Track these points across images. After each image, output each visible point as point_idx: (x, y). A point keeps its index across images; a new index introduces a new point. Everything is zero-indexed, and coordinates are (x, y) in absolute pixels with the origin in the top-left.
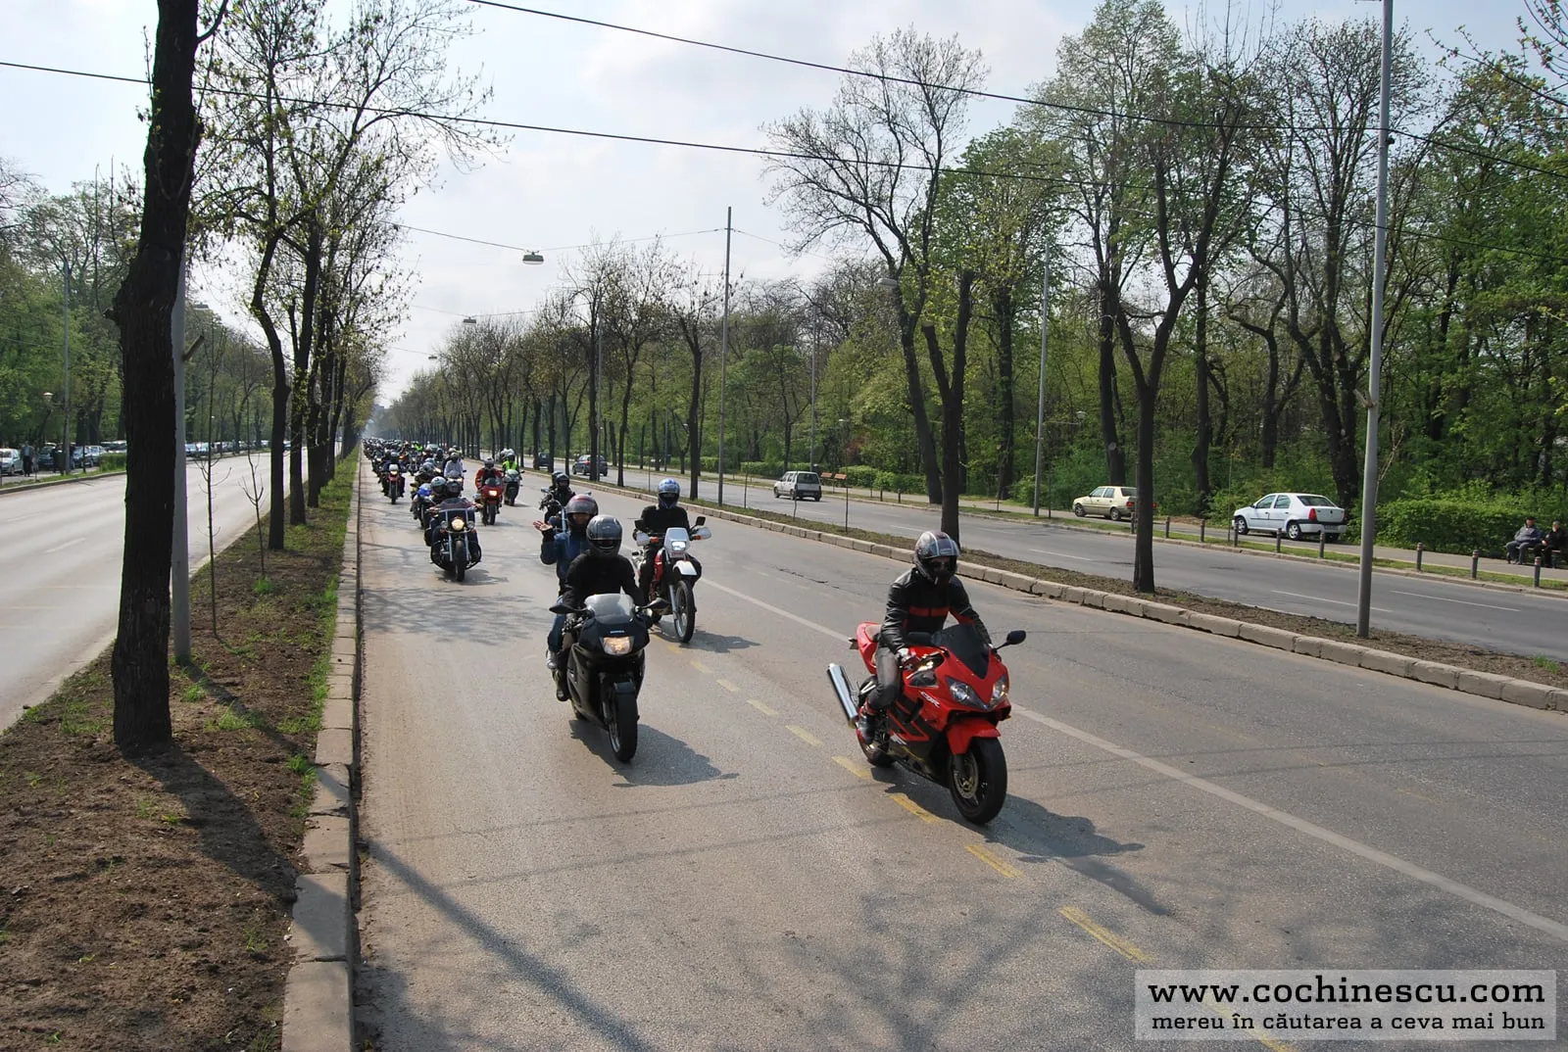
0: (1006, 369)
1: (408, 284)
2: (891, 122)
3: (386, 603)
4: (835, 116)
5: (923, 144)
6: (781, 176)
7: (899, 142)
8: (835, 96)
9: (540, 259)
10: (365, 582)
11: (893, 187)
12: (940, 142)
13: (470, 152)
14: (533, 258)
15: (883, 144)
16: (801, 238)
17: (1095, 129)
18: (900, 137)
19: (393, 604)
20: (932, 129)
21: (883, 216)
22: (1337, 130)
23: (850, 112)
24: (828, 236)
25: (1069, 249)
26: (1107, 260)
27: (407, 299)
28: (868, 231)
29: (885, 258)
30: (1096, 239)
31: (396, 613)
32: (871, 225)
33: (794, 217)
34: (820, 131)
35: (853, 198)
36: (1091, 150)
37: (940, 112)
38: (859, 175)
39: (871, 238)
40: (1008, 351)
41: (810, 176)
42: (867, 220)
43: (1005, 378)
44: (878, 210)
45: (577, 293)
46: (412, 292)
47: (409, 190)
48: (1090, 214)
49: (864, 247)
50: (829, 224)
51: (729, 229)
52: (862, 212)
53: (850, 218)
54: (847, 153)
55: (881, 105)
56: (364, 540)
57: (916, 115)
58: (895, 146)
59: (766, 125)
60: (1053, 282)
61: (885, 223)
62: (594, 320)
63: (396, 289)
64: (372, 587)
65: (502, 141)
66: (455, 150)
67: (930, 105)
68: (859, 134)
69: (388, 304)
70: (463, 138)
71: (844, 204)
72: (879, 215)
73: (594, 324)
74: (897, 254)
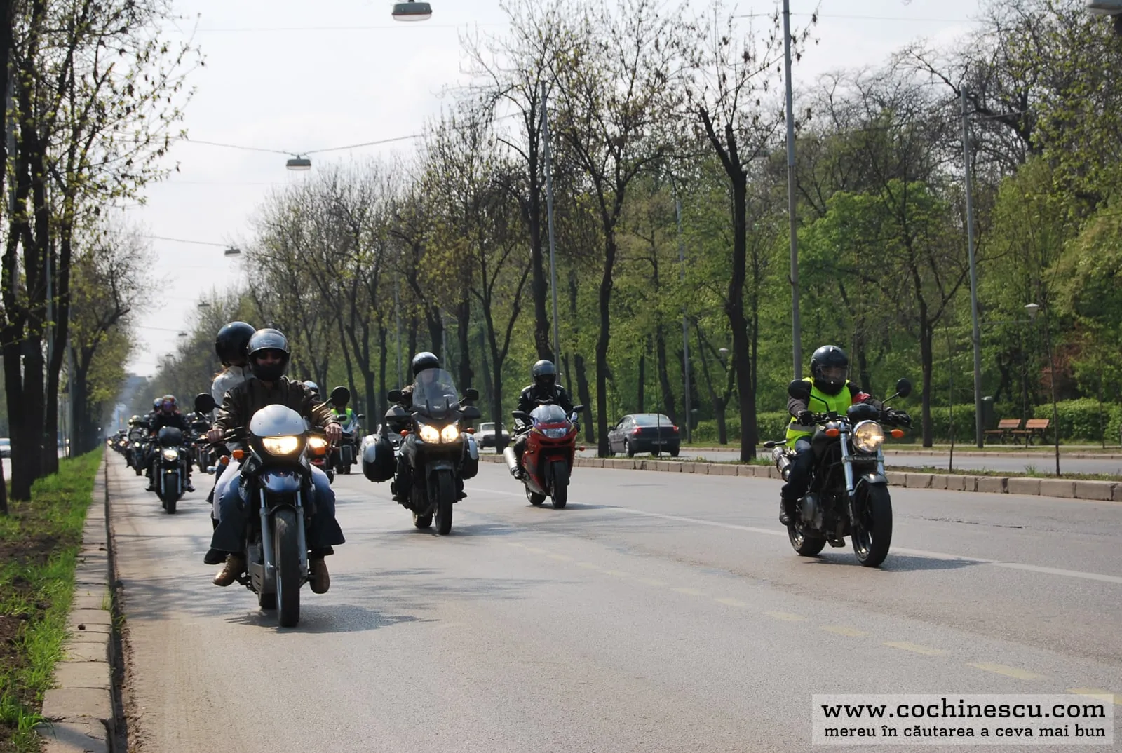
3: (166, 591)
9: (425, 10)
10: (123, 572)
19: (176, 591)
27: (179, 99)
31: (180, 599)
45: (497, 96)
56: (117, 533)
62: (533, 144)
63: (158, 80)
64: (135, 578)
69: (146, 108)
73: (534, 154)
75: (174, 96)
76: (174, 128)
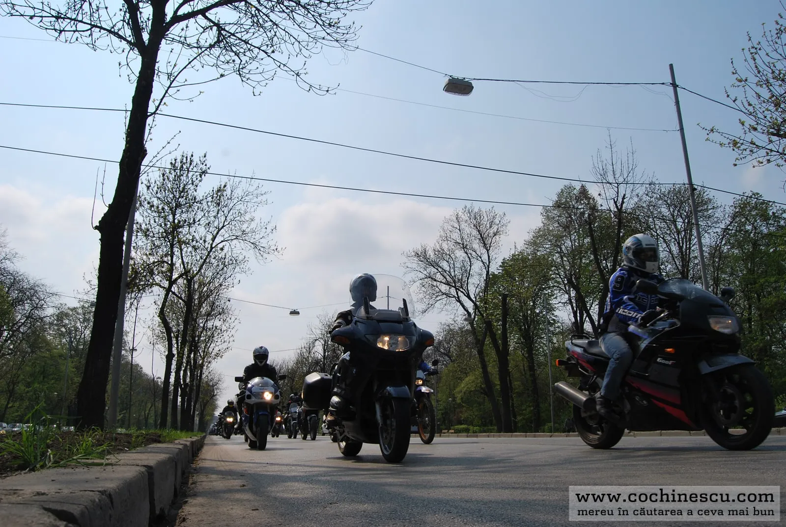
0: (532, 368)
1: (234, 324)
2: (464, 247)
4: (438, 247)
5: (481, 258)
6: (412, 275)
7: (469, 257)
8: (437, 238)
9: (298, 313)
11: (468, 279)
12: (489, 257)
13: (265, 255)
14: (295, 313)
15: (462, 258)
16: (424, 307)
17: (563, 247)
18: (470, 256)
20: (485, 250)
21: (464, 291)
22: (679, 232)
23: (445, 246)
24: (437, 305)
25: (556, 306)
26: (577, 309)
27: (233, 332)
28: (457, 301)
29: (466, 313)
30: (570, 299)
32: (458, 298)
33: (421, 296)
34: (431, 254)
35: (448, 283)
36: (562, 258)
37: (488, 242)
38: (451, 275)
39: (459, 304)
40: (532, 359)
41: (428, 275)
42: (456, 296)
43: (532, 373)
44: (461, 290)
45: (316, 340)
46: (236, 328)
47: (236, 281)
48: (566, 289)
49: (456, 308)
50: (438, 299)
51: (388, 297)
52: (453, 291)
53: (448, 295)
54: (445, 265)
55: (459, 241)
57: (477, 245)
58: (467, 259)
59: (405, 253)
60: (551, 325)
61: (465, 295)
62: (325, 353)
65: (280, 250)
66: (258, 254)
67: (483, 240)
68: (450, 255)
70: (262, 249)
71: (444, 288)
72: (462, 292)
73: (324, 355)
74: (471, 311)
75: (232, 331)
76: (231, 339)
